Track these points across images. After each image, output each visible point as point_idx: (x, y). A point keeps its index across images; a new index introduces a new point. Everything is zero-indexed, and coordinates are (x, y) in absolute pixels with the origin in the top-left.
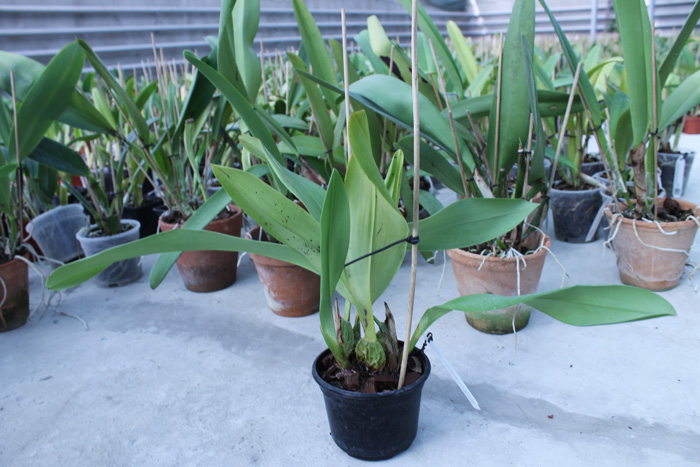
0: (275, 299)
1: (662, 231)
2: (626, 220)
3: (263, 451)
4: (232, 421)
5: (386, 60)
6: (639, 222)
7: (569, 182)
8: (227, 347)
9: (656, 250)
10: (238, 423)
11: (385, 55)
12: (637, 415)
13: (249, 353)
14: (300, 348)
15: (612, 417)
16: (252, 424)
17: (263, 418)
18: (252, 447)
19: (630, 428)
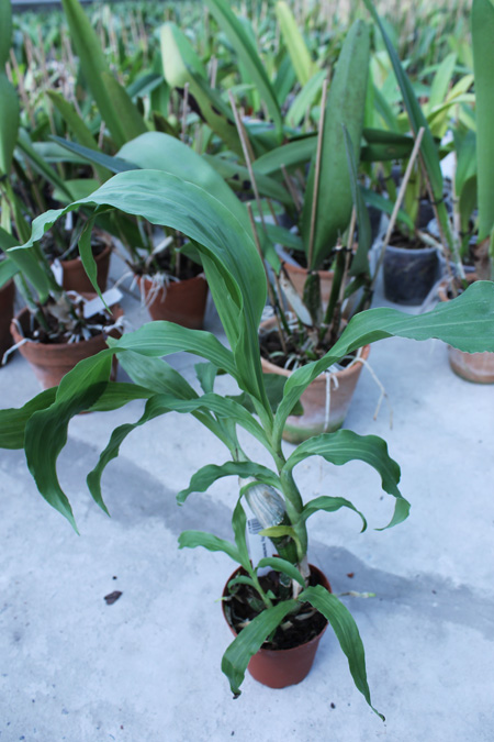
5: (181, 92)
7: (405, 233)
10: (2, 581)
11: (180, 86)
12: (444, 573)
15: (418, 576)
16: (17, 583)
17: (31, 573)
18: (15, 618)
19: (434, 592)
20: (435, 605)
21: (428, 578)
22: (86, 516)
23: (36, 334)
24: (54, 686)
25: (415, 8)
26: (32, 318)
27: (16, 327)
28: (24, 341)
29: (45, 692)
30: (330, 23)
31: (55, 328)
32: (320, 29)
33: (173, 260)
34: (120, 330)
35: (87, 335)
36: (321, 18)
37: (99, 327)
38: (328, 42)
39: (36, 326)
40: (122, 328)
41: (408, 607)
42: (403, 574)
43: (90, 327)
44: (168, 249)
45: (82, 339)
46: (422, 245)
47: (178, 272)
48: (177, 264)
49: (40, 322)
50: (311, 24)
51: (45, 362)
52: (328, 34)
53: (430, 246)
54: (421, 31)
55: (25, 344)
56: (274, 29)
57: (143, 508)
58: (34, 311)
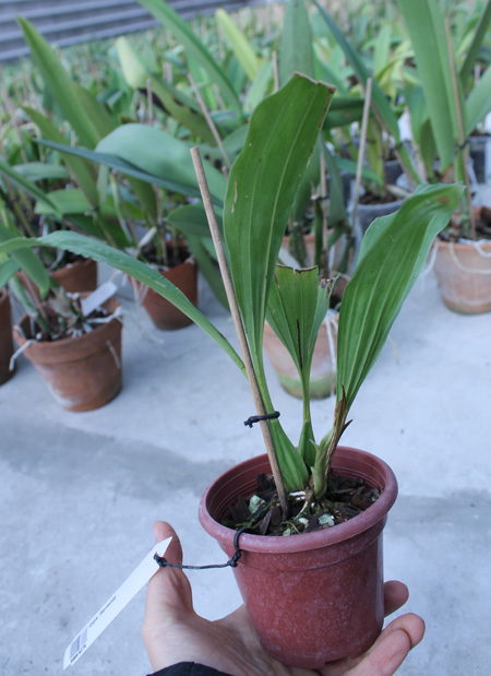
0: (64, 396)
1: (482, 253)
2: (443, 244)
3: (73, 609)
4: (33, 572)
5: (144, 91)
6: (458, 246)
7: (375, 192)
8: (16, 466)
9: (479, 275)
10: (39, 573)
11: (142, 86)
12: (478, 486)
13: (42, 471)
14: (100, 454)
15: (453, 494)
16: (56, 573)
17: (68, 561)
18: (59, 605)
19: (473, 506)
20: (476, 517)
21: (464, 494)
22: (115, 500)
23: (39, 336)
24: (109, 662)
25: (345, 5)
26: (32, 322)
27: (19, 333)
28: (28, 343)
29: (101, 669)
30: (268, 29)
31: (56, 328)
32: (260, 35)
33: (159, 251)
34: (119, 319)
35: (88, 329)
36: (259, 27)
37: (99, 320)
38: (270, 45)
39: (38, 330)
40: (121, 317)
41: (450, 524)
42: (438, 495)
43: (90, 321)
44: (152, 242)
45: (84, 332)
46: (394, 198)
47: (166, 261)
48: (164, 255)
49: (41, 326)
50: (250, 33)
51: (52, 360)
52: (268, 38)
53: (402, 198)
54: (355, 22)
55: (30, 346)
56: (218, 41)
57: (169, 483)
58: (33, 315)
